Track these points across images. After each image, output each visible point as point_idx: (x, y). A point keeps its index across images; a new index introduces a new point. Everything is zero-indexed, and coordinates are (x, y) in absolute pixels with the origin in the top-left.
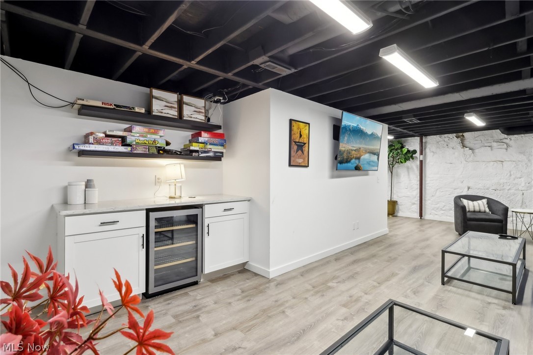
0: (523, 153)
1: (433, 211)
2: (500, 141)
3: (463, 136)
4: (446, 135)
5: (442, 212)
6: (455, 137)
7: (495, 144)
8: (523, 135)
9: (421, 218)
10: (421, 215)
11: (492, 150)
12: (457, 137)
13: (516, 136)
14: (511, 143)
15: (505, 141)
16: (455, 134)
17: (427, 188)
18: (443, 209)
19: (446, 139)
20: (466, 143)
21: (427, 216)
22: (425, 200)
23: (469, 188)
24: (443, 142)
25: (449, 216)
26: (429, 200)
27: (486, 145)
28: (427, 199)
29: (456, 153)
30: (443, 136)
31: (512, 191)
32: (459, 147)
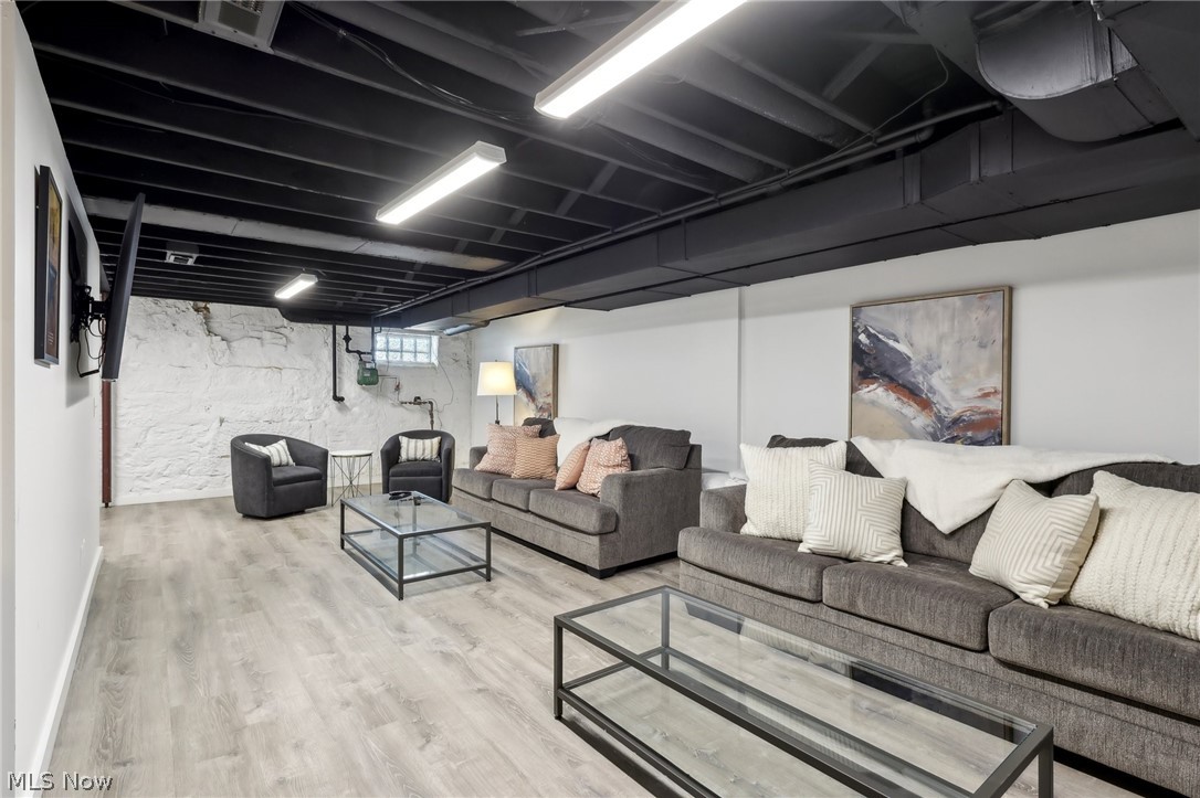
0: (309, 356)
1: (138, 483)
2: (275, 330)
3: (206, 308)
4: (170, 301)
5: (163, 480)
6: (192, 310)
7: (267, 335)
8: (310, 325)
9: (107, 506)
10: (107, 497)
11: (262, 345)
12: (197, 310)
13: (300, 324)
14: (293, 336)
15: (282, 331)
16: (192, 303)
17: (120, 425)
18: (165, 473)
19: (171, 311)
20: (215, 325)
21: (121, 497)
22: (116, 457)
23: (222, 421)
24: (162, 316)
25: (181, 488)
26: (127, 455)
27: (252, 334)
28: (120, 454)
29: (194, 345)
30: (163, 302)
31: (295, 423)
32: (200, 331)
